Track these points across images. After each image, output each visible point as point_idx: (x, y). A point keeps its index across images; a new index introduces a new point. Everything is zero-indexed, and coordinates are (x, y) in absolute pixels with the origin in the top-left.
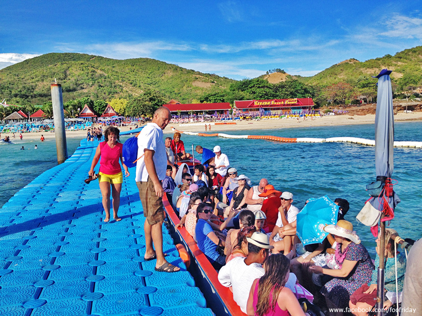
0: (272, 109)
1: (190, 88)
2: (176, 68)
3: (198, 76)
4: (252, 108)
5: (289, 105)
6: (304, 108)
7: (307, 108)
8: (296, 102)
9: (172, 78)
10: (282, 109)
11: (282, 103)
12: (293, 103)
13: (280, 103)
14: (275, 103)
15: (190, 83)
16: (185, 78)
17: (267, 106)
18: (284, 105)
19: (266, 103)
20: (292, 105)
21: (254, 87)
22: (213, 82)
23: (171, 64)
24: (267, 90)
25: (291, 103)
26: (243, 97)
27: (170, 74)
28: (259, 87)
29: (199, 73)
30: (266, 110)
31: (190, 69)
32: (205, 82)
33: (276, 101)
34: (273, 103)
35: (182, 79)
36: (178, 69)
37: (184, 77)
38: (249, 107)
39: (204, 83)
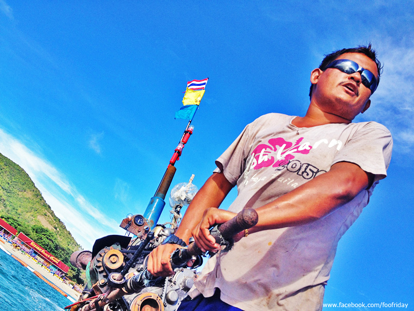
0: (39, 255)
1: (32, 218)
2: (38, 195)
3: (48, 214)
4: (27, 244)
5: (52, 261)
6: (59, 270)
7: (61, 271)
8: (57, 263)
9: (27, 199)
10: (45, 260)
11: (49, 256)
12: (55, 261)
13: (47, 255)
14: (44, 253)
15: (37, 214)
16: (37, 208)
17: (38, 251)
18: (49, 259)
19: (38, 248)
20: (54, 263)
21: (45, 235)
22: (56, 228)
23: (37, 189)
24: (51, 243)
25: (54, 260)
26: (29, 235)
27: (29, 194)
28: (47, 238)
29: (52, 213)
30: (35, 252)
31: (48, 204)
32: (50, 223)
33: (46, 252)
34: (43, 251)
35: (34, 207)
36: (39, 197)
37: (37, 206)
38: (27, 243)
39: (48, 223)
